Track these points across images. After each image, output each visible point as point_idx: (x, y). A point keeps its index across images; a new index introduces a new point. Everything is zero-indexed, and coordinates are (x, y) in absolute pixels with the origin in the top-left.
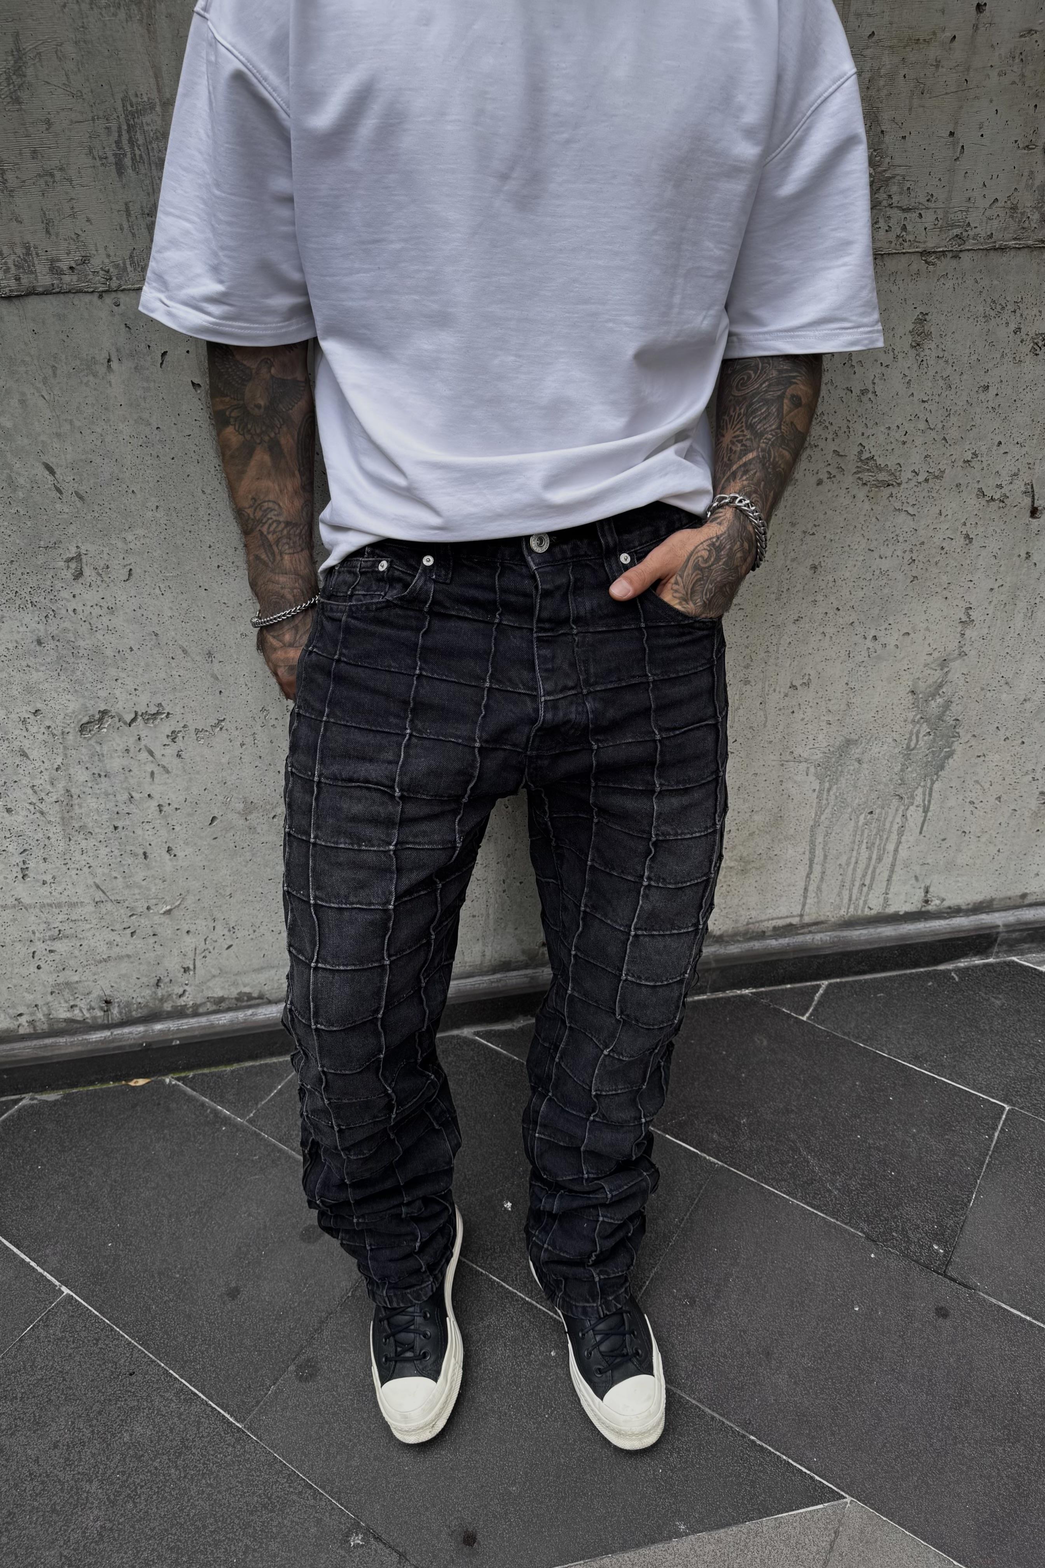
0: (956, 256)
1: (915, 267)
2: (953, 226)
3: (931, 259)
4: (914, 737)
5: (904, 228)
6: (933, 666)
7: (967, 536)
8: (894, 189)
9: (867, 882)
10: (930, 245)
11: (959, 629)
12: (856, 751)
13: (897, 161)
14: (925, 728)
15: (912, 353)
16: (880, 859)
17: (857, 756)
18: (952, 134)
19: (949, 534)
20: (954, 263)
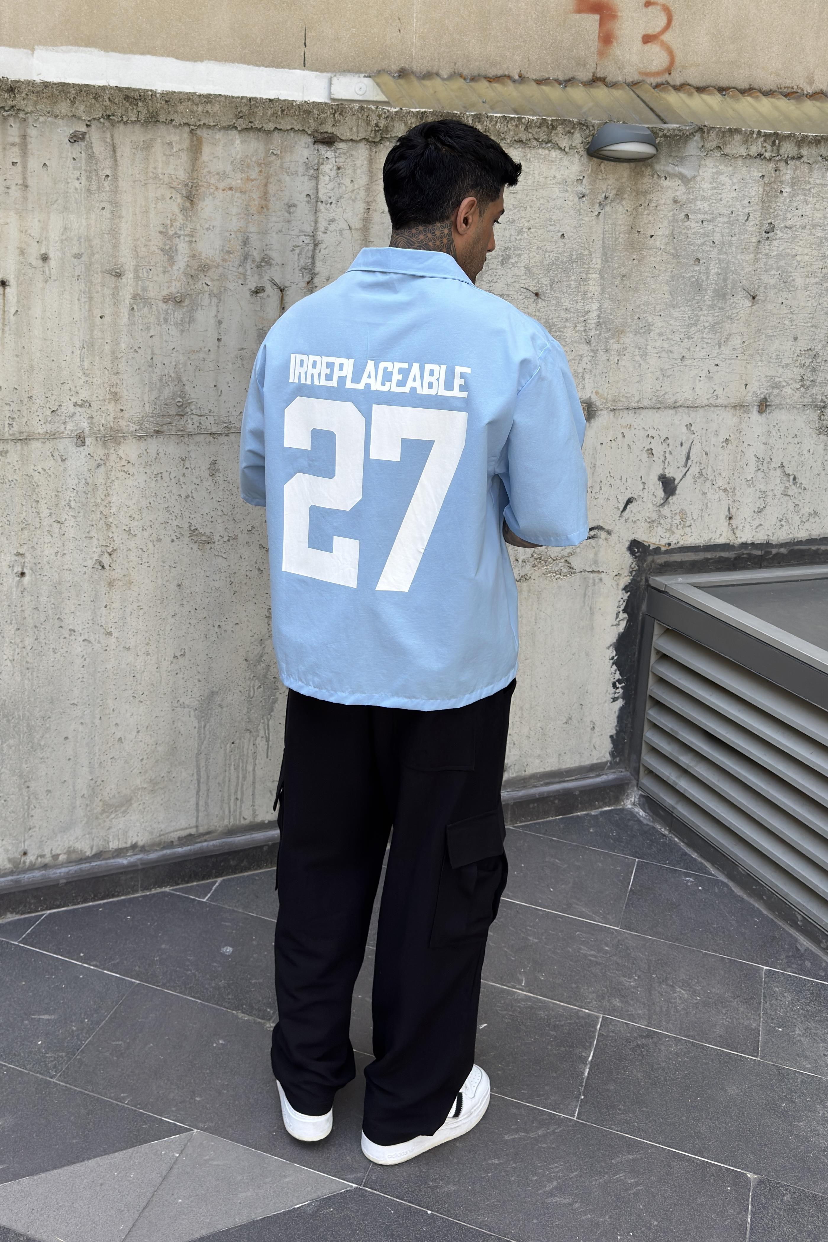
0: (227, 435)
1: (208, 440)
2: (223, 423)
3: (216, 436)
4: (252, 689)
5: (200, 423)
6: (255, 643)
7: (259, 569)
8: (193, 407)
9: (239, 797)
10: (214, 430)
11: (266, 621)
12: (218, 699)
13: (192, 396)
14: (257, 684)
15: (210, 478)
16: (244, 778)
17: (219, 702)
18: (215, 386)
19: (248, 568)
20: (227, 438)
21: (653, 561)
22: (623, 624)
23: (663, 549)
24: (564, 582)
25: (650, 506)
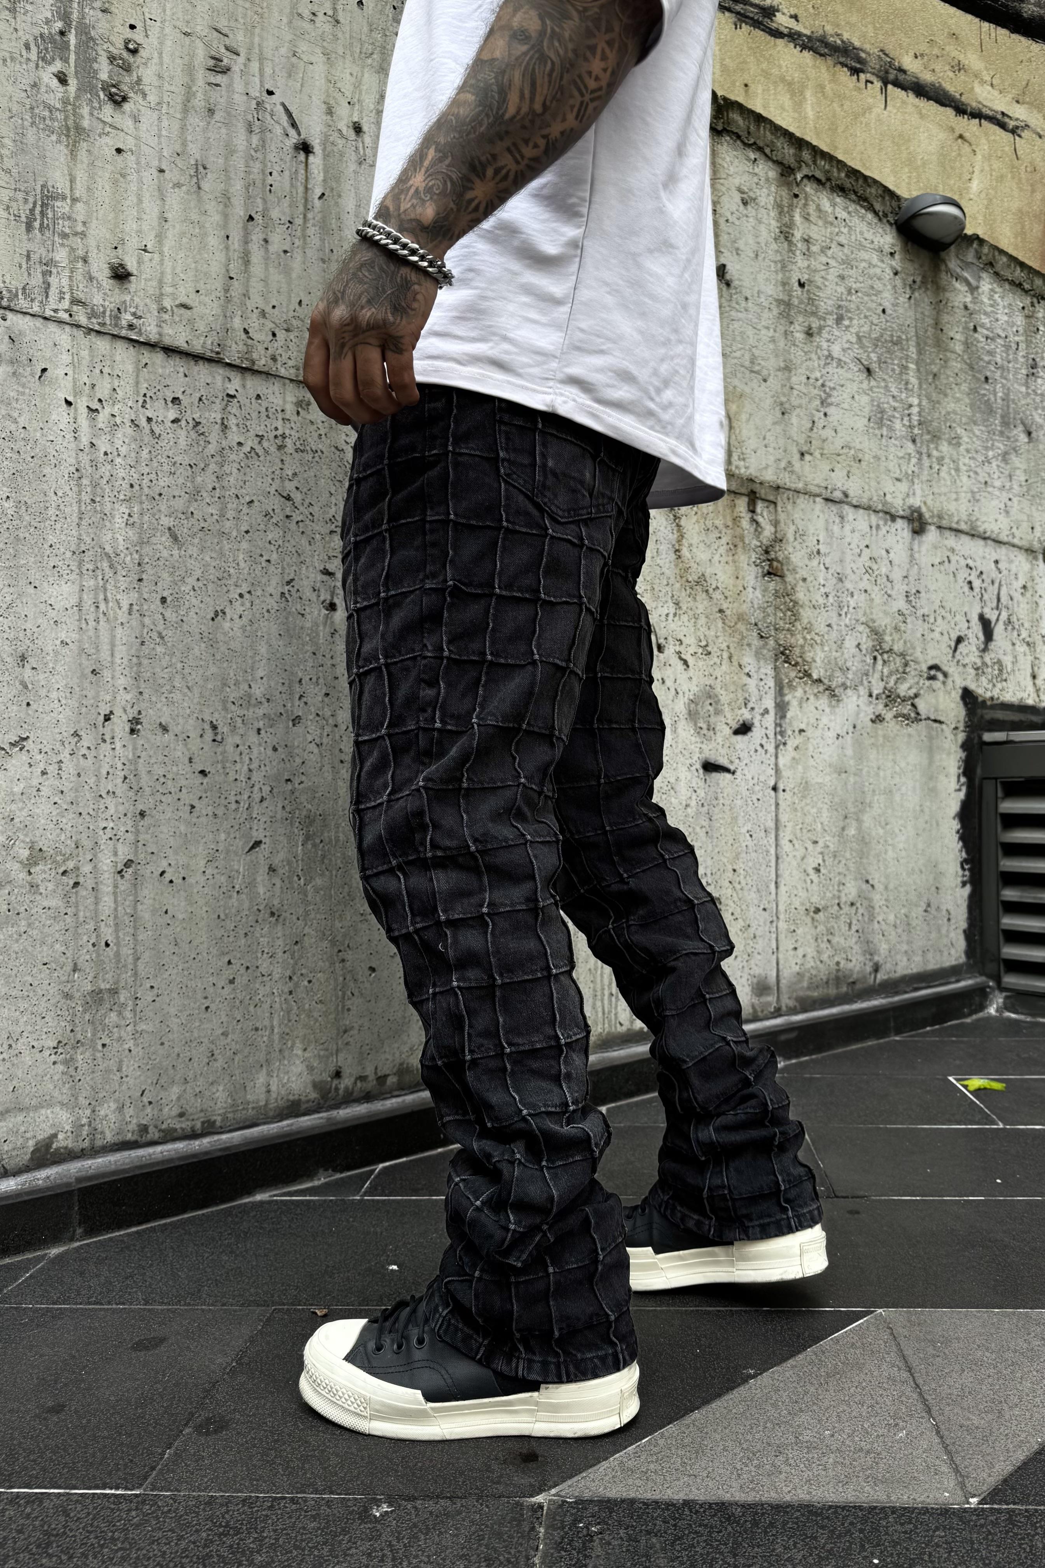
21: (982, 717)
22: (964, 789)
23: (989, 703)
24: (913, 729)
25: (974, 649)
